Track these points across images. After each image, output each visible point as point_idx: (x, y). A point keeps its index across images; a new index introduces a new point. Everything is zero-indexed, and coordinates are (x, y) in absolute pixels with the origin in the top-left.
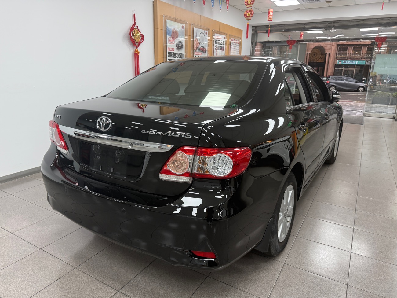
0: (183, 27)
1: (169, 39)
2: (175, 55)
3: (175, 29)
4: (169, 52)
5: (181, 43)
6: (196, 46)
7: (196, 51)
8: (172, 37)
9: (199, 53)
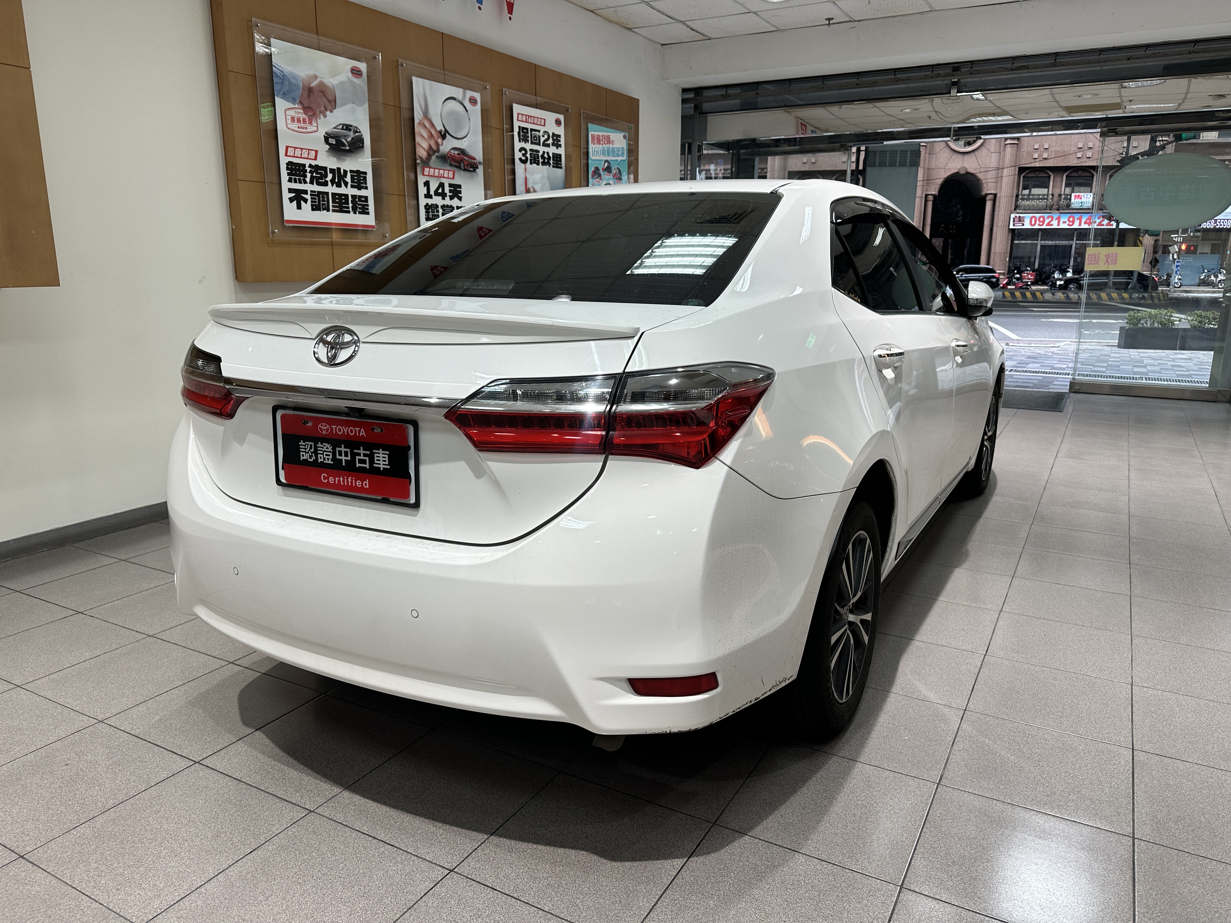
0: (360, 71)
1: (292, 113)
2: (326, 177)
3: (316, 77)
4: (289, 163)
5: (352, 133)
6: (425, 145)
7: (426, 163)
8: (306, 109)
9: (442, 172)
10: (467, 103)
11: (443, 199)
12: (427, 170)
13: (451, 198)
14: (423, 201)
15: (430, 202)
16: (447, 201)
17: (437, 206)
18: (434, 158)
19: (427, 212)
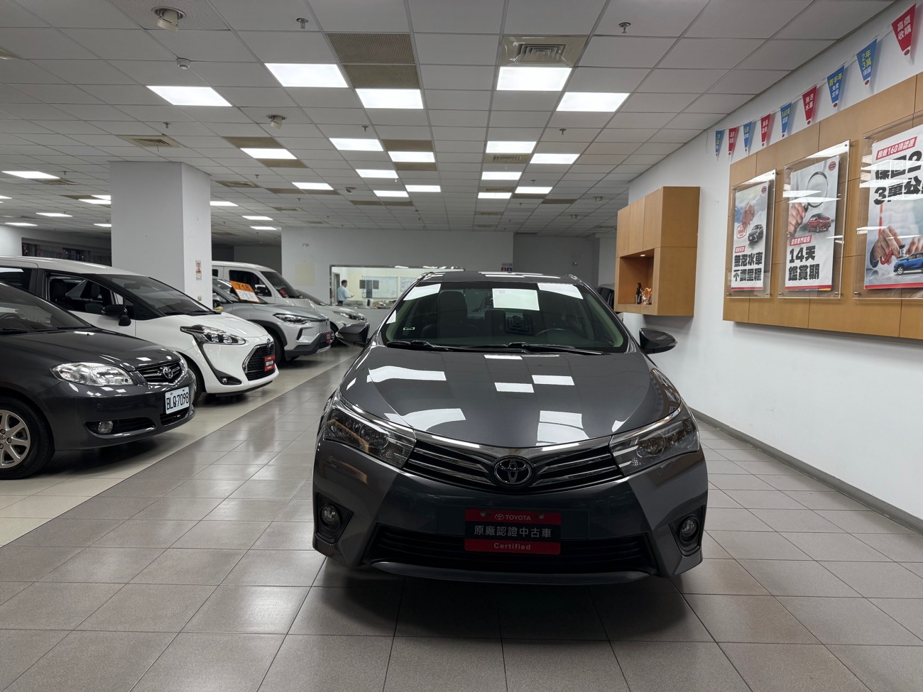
0: (765, 189)
1: (739, 228)
3: (748, 204)
4: (736, 256)
5: (759, 230)
6: (794, 222)
7: (793, 236)
9: (802, 239)
10: (827, 172)
11: (801, 261)
12: (793, 240)
13: (807, 259)
14: (789, 265)
15: (793, 265)
16: (804, 263)
17: (797, 267)
18: (798, 229)
19: (790, 274)
